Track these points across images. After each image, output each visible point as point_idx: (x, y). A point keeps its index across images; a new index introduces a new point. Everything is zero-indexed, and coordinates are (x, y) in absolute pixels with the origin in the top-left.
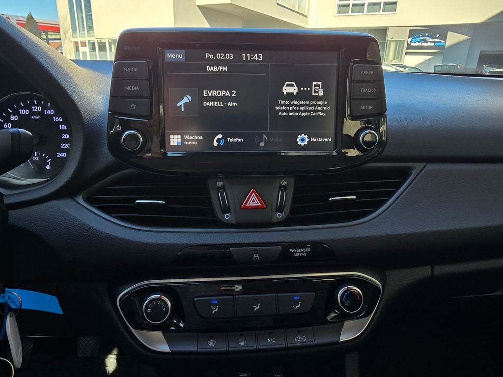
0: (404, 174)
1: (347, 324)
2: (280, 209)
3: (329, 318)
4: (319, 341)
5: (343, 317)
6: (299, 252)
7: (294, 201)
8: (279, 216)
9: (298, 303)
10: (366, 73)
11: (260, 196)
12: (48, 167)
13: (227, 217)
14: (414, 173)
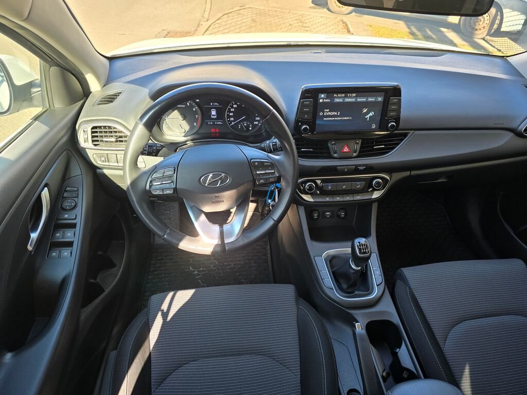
0: (405, 135)
1: (375, 192)
2: (355, 152)
3: (369, 190)
4: (365, 198)
5: (374, 190)
6: (361, 168)
7: (361, 147)
8: (355, 154)
9: (359, 185)
10: (395, 101)
11: (348, 147)
12: (250, 129)
13: (336, 155)
14: (409, 135)
